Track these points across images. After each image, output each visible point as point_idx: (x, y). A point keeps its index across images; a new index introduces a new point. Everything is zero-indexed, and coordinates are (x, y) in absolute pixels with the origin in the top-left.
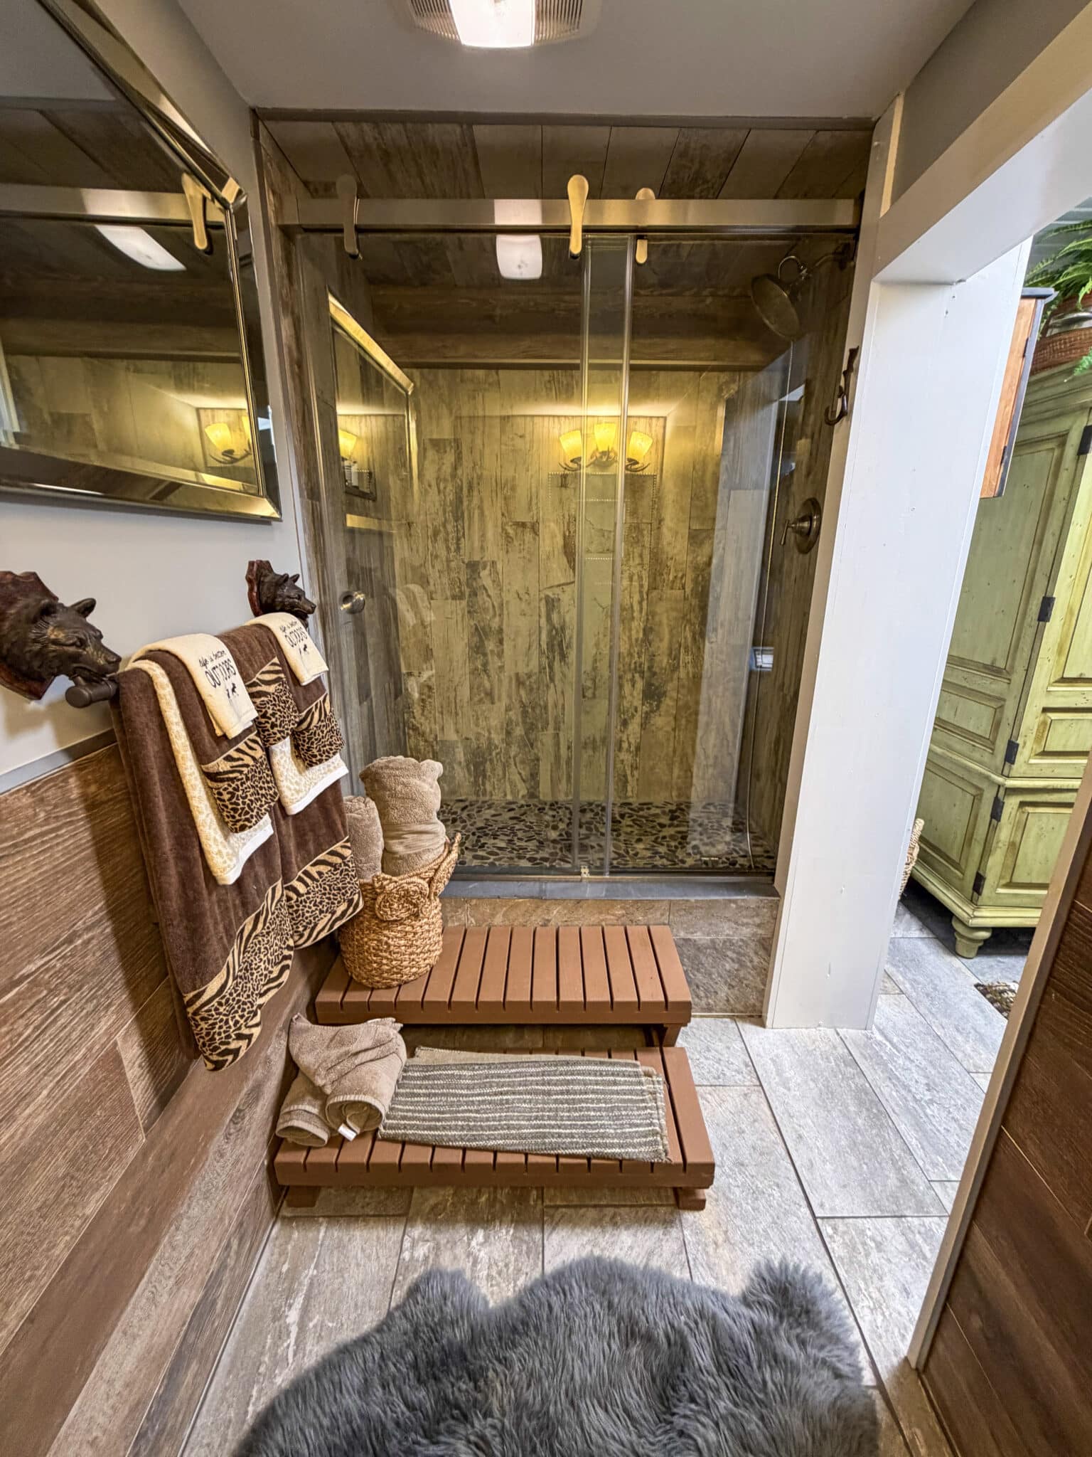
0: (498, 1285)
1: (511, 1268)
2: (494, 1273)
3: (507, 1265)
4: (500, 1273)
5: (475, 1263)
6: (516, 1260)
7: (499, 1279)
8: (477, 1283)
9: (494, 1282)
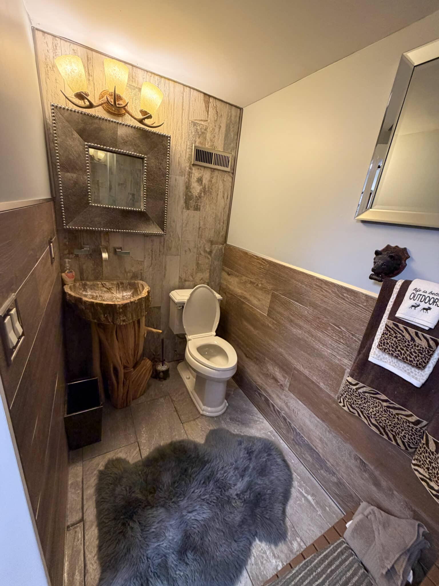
0: (260, 552)
1: (260, 563)
2: (264, 556)
3: (262, 563)
4: (263, 557)
5: (274, 555)
6: (260, 568)
7: (261, 554)
8: (267, 546)
9: (262, 551)
